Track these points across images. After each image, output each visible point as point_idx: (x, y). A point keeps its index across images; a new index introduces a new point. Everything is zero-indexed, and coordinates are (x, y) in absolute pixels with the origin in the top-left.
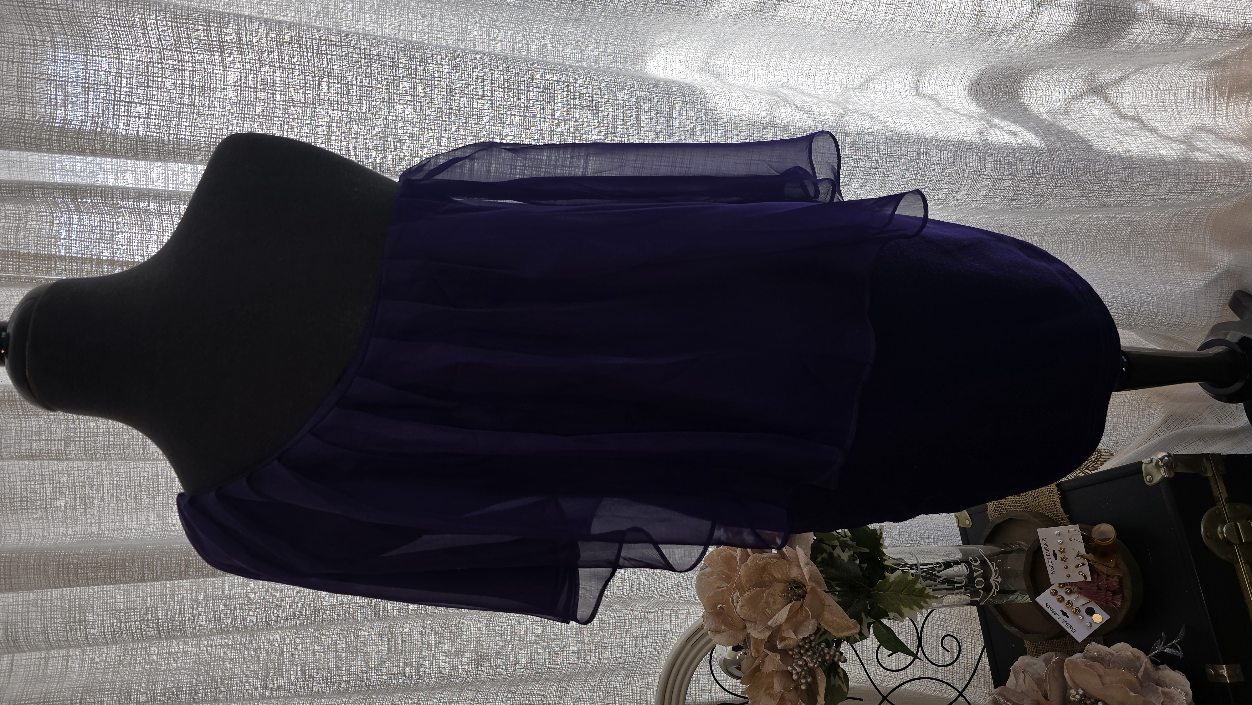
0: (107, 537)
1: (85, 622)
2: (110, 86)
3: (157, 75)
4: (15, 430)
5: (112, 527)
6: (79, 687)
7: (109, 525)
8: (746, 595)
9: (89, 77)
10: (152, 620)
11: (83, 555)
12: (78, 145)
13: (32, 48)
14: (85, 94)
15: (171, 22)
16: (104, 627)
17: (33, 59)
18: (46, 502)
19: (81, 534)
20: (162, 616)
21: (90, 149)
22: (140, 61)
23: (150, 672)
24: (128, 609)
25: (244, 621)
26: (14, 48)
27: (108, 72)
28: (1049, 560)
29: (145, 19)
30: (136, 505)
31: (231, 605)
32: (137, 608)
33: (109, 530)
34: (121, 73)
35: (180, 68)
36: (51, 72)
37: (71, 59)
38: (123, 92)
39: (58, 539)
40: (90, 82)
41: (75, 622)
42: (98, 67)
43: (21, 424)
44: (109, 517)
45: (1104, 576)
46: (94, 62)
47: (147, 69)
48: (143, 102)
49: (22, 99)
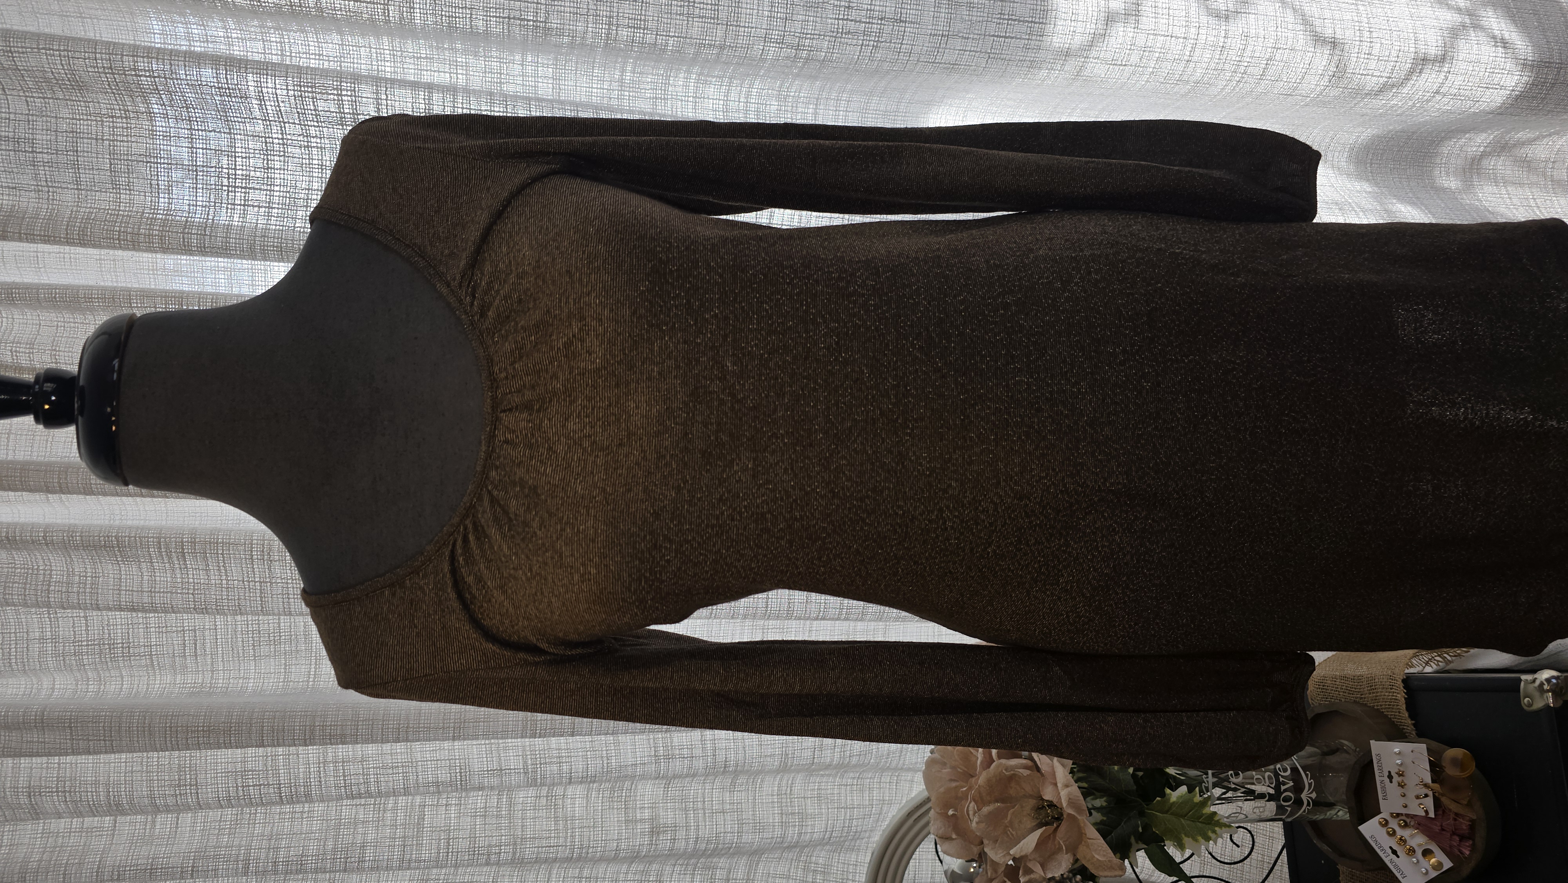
0: (222, 687)
1: (196, 785)
2: (222, 168)
3: (278, 153)
4: (114, 578)
5: (227, 675)
6: (191, 852)
7: (224, 673)
8: (986, 810)
9: (196, 157)
10: (272, 784)
11: (193, 716)
12: (184, 241)
13: (124, 120)
14: (193, 179)
15: (294, 90)
16: (218, 791)
17: (127, 136)
18: (151, 649)
19: (191, 683)
20: (284, 780)
21: (197, 247)
22: (256, 136)
23: (272, 836)
24: (245, 771)
25: (378, 787)
26: (102, 121)
27: (218, 150)
28: (1382, 782)
29: (261, 87)
30: (254, 652)
31: (363, 769)
32: (255, 771)
33: (223, 679)
34: (235, 152)
35: (306, 144)
36: (150, 153)
37: (172, 135)
38: (239, 175)
39: (165, 688)
40: (198, 164)
41: (186, 785)
42: (206, 144)
43: (120, 571)
44: (224, 665)
45: (1452, 816)
46: (201, 137)
47: (266, 146)
48: (263, 187)
49: (116, 185)
